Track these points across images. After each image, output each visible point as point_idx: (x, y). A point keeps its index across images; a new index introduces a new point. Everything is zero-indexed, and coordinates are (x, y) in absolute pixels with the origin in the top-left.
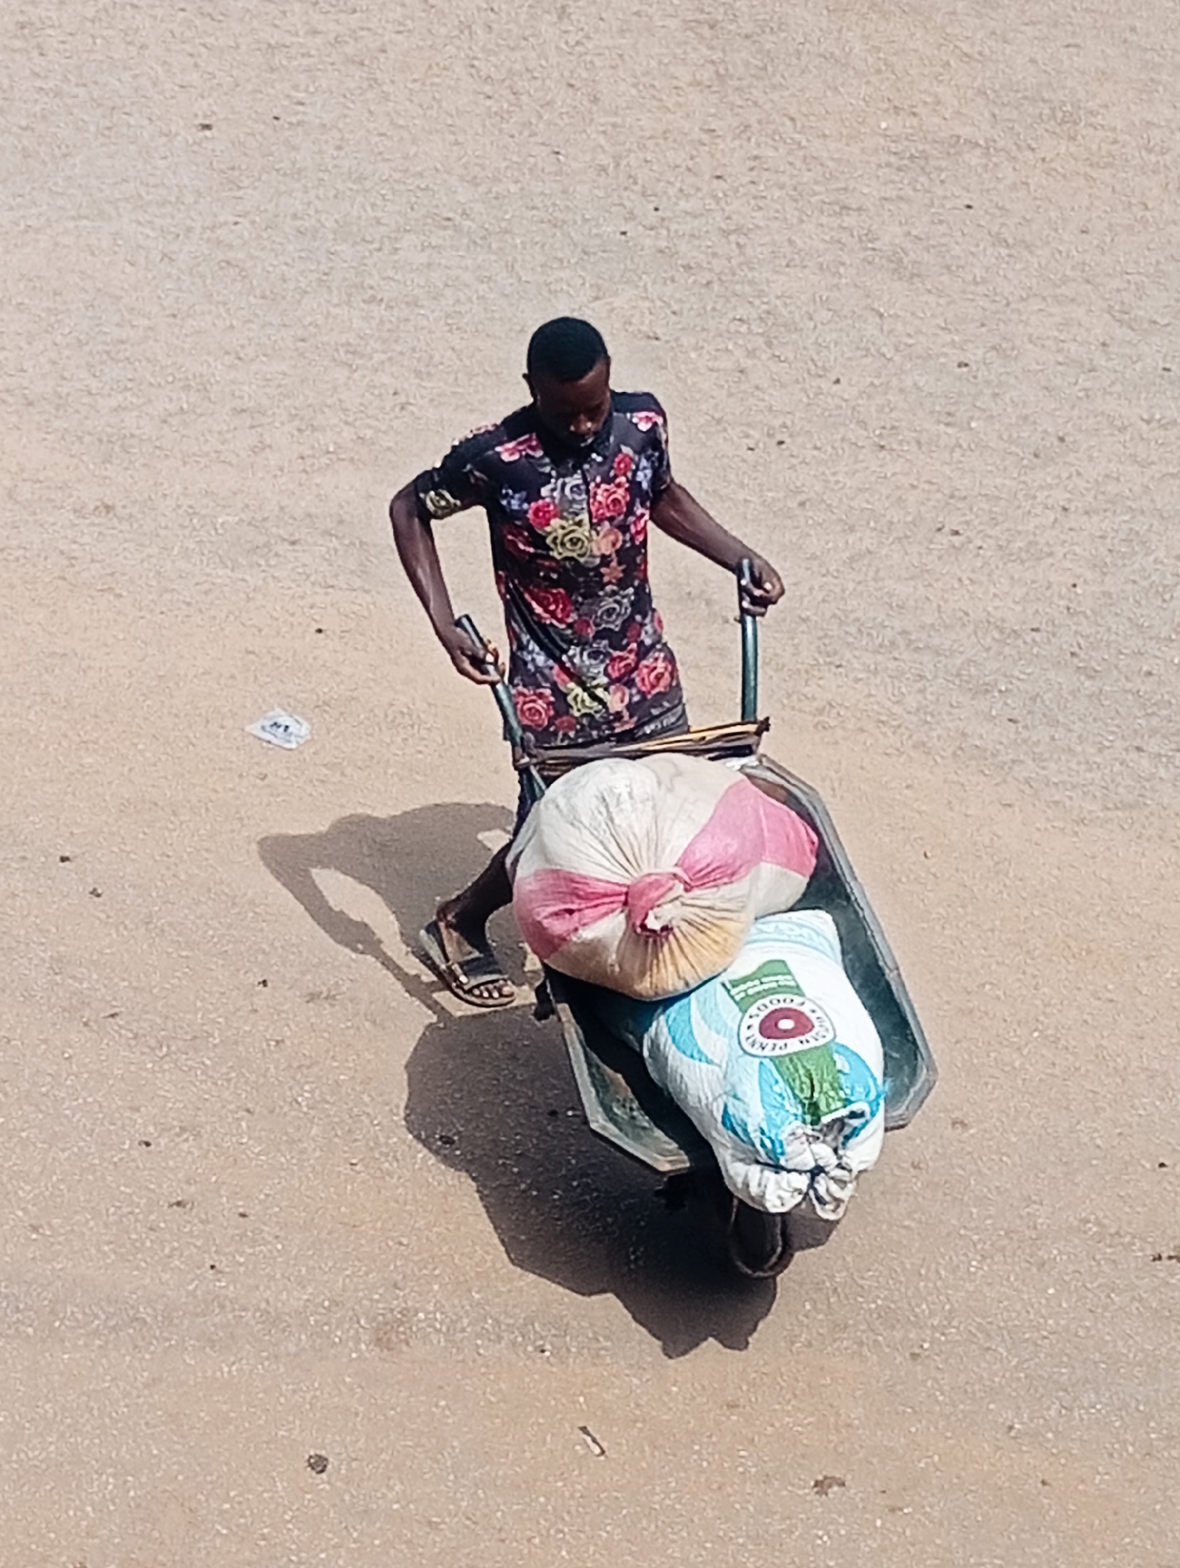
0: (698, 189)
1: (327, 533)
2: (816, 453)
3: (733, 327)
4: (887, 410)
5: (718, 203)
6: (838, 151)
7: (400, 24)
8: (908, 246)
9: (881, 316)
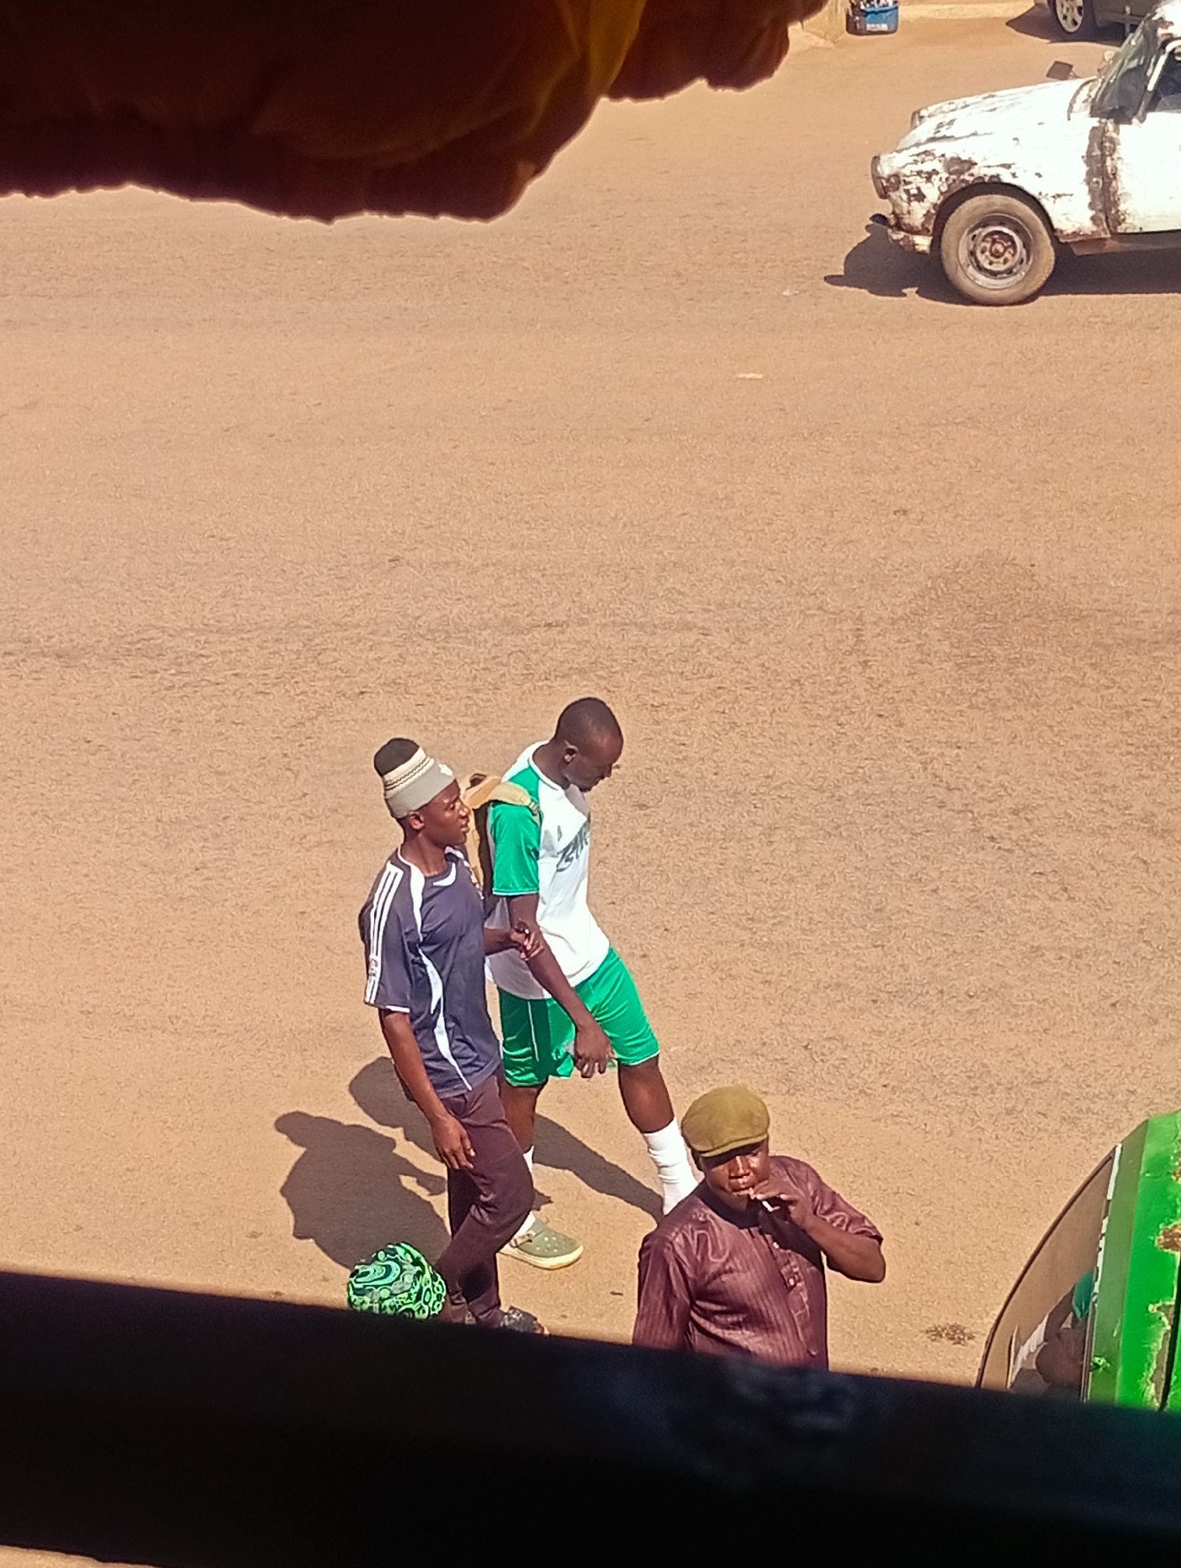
0: (989, 782)
1: (755, 1053)
2: (1115, 966)
3: (1035, 879)
4: (1164, 931)
5: (1005, 790)
6: (1087, 746)
7: (748, 683)
8: (1156, 810)
9: (1145, 862)
